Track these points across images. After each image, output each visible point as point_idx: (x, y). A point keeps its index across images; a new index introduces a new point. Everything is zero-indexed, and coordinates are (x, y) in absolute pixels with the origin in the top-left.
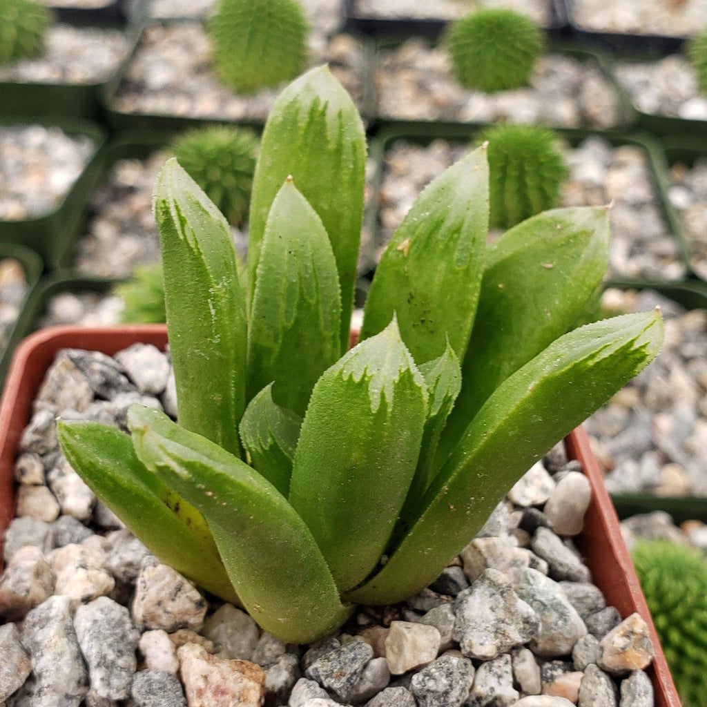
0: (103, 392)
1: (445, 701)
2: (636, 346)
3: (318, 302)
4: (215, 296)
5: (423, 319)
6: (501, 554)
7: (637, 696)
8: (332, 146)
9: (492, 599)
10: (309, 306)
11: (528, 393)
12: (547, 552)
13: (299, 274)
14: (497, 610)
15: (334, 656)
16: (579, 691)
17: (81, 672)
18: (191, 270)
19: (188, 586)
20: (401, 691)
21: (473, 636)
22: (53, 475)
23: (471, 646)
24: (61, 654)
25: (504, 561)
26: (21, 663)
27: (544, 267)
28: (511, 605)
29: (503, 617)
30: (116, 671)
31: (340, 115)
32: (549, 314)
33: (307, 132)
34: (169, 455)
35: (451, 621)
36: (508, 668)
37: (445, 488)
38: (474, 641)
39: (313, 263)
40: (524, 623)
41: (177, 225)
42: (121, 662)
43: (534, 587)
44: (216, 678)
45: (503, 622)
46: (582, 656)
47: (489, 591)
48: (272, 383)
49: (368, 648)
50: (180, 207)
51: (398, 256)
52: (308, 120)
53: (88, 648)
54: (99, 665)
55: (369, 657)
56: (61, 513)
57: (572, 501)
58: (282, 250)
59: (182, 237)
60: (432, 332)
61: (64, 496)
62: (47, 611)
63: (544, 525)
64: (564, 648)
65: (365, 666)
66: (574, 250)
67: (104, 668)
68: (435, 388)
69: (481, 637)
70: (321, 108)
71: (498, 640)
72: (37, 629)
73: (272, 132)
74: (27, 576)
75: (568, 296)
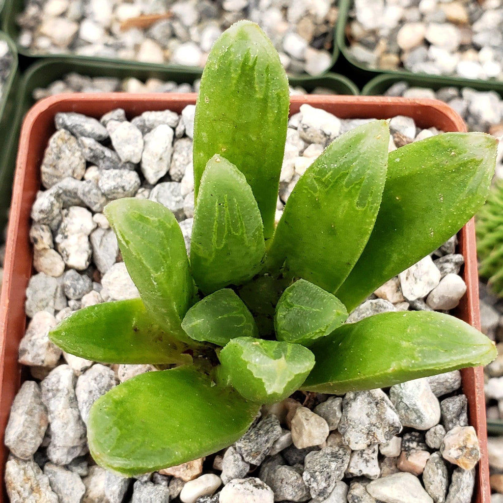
3: (243, 233)
8: (259, 96)
9: (369, 407)
10: (236, 236)
11: (389, 371)
14: (371, 416)
15: (253, 437)
16: (424, 469)
20: (296, 476)
21: (351, 435)
22: (58, 239)
23: (349, 442)
24: (67, 424)
28: (382, 413)
29: (374, 423)
31: (267, 69)
32: (432, 233)
33: (238, 82)
35: (338, 418)
36: (375, 454)
38: (352, 439)
39: (238, 211)
40: (389, 427)
43: (403, 391)
45: (374, 426)
46: (431, 441)
47: (368, 400)
49: (279, 429)
52: (239, 72)
56: (67, 268)
58: (213, 203)
61: (68, 256)
62: (57, 385)
65: (276, 442)
66: (462, 178)
69: (358, 437)
70: (250, 64)
71: (368, 441)
72: (50, 394)
73: (209, 75)
74: (42, 351)
75: (450, 221)
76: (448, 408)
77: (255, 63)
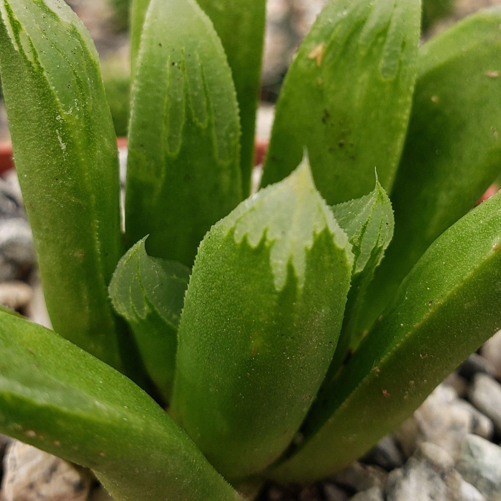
3: (210, 125)
4: (64, 125)
5: (341, 141)
6: (437, 415)
10: (199, 130)
11: (491, 253)
13: (185, 90)
14: (436, 497)
18: (32, 91)
19: (63, 466)
28: (454, 489)
32: (495, 134)
37: (376, 369)
39: (203, 77)
41: (10, 32)
43: (479, 459)
48: (145, 238)
50: (11, 7)
51: (309, 65)
58: (163, 61)
59: (16, 48)
60: (353, 158)
63: (483, 370)
68: (360, 239)
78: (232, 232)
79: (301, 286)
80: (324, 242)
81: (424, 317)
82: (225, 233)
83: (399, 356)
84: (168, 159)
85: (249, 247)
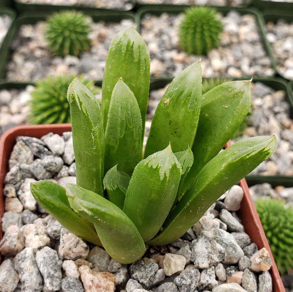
0: (38, 155)
1: (189, 288)
2: (266, 150)
3: (133, 127)
4: (94, 132)
5: (176, 131)
6: (208, 223)
7: (266, 282)
8: (136, 60)
9: (206, 244)
10: (130, 129)
11: (222, 168)
12: (227, 220)
13: (125, 116)
14: (208, 248)
15: (143, 269)
16: (242, 279)
17: (40, 279)
18: (84, 121)
20: (171, 284)
21: (199, 260)
22: (20, 193)
23: (198, 264)
24: (32, 273)
25: (209, 225)
26: (15, 277)
27: (225, 108)
28: (214, 246)
29: (211, 251)
30: (55, 279)
31: (139, 47)
32: (227, 127)
33: (125, 54)
34: (84, 207)
35: (190, 253)
36: (214, 272)
37: (188, 204)
38: (200, 262)
39: (131, 112)
40: (219, 253)
41: (79, 105)
42: (56, 275)
43: (223, 237)
44: (96, 281)
45: (211, 253)
46: (243, 265)
47: (205, 240)
48: (117, 164)
49: (156, 265)
50: (80, 98)
51: (164, 106)
52: (126, 49)
53: (43, 270)
54: (48, 277)
55: (157, 269)
56: (24, 209)
57: (236, 198)
58: (118, 107)
59: (80, 109)
60: (179, 136)
61: (25, 202)
62: (25, 255)
63: (224, 208)
64: (235, 261)
65: (156, 273)
66: (236, 100)
67: (50, 278)
68: (183, 164)
69: (203, 260)
70: (131, 44)
71: (209, 261)
72: (20, 262)
73: (111, 54)
74: (15, 239)
75: (235, 120)
76: (248, 249)
77: (133, 44)
78: (147, 164)
79: (168, 179)
80: (174, 167)
81: (203, 187)
82: (145, 164)
83: (195, 199)
84: (120, 138)
85: (153, 168)
